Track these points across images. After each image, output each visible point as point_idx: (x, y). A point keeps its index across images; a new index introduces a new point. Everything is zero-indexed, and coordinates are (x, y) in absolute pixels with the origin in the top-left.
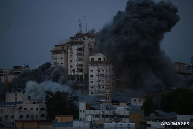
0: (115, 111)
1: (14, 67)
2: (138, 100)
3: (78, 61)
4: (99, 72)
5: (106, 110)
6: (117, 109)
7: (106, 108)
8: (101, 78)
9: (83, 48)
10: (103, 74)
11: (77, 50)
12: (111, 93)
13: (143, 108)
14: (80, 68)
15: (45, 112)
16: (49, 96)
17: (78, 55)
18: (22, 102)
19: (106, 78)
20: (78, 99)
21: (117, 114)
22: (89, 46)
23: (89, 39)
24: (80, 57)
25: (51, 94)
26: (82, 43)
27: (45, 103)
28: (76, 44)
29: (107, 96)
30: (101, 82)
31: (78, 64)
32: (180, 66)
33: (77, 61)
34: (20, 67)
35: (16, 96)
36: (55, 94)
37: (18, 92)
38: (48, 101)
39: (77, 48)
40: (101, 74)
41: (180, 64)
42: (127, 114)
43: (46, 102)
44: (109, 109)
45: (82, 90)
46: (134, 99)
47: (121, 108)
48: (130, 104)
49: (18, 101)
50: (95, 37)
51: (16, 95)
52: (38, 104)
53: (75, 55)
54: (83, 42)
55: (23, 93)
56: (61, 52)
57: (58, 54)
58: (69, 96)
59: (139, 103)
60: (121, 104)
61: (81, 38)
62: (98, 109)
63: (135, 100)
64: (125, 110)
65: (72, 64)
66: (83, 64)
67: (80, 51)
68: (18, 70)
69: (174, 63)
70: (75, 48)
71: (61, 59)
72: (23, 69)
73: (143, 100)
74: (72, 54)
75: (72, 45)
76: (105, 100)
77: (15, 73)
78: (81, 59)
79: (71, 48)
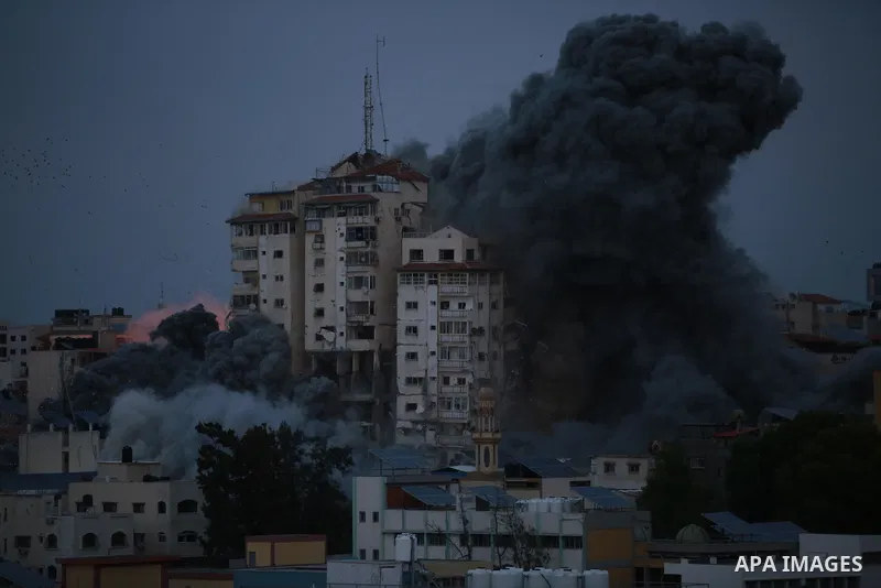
0: (520, 514)
1: (59, 313)
2: (622, 465)
3: (350, 287)
4: (444, 313)
5: (478, 509)
6: (527, 505)
7: (479, 501)
8: (453, 338)
9: (373, 228)
10: (461, 320)
11: (343, 238)
12: (499, 436)
13: (643, 500)
14: (360, 318)
15: (198, 522)
16: (220, 447)
17: (352, 258)
18: (95, 474)
19: (475, 339)
20: (350, 462)
21: (527, 530)
22: (398, 220)
23: (397, 188)
24: (359, 268)
25: (228, 438)
26: (366, 204)
27: (197, 478)
28: (340, 208)
29: (483, 447)
30: (455, 355)
31: (351, 300)
32: (815, 314)
33: (344, 288)
34: (82, 316)
35: (66, 450)
36: (245, 438)
37: (74, 429)
38: (211, 470)
39: (343, 230)
40: (453, 320)
41: (815, 299)
42: (574, 527)
43: (205, 472)
44: (493, 504)
45: (367, 417)
46: (605, 459)
47: (546, 501)
48: (587, 483)
49: (72, 469)
50: (425, 180)
51: (66, 443)
52: (167, 484)
53: (338, 260)
54: (374, 202)
55: (96, 435)
56: (276, 225)
57: (263, 233)
58: (308, 448)
59: (626, 480)
60: (546, 483)
61: (362, 185)
62: (439, 509)
63: (609, 468)
64: (564, 511)
65: (324, 301)
66: (372, 303)
67: (359, 244)
68: (76, 329)
69: (787, 297)
70: (335, 228)
71: (275, 257)
72: (97, 325)
73: (645, 465)
74: (320, 256)
75: (322, 213)
76: (474, 465)
77: (64, 340)
78: (361, 278)
79: (318, 229)
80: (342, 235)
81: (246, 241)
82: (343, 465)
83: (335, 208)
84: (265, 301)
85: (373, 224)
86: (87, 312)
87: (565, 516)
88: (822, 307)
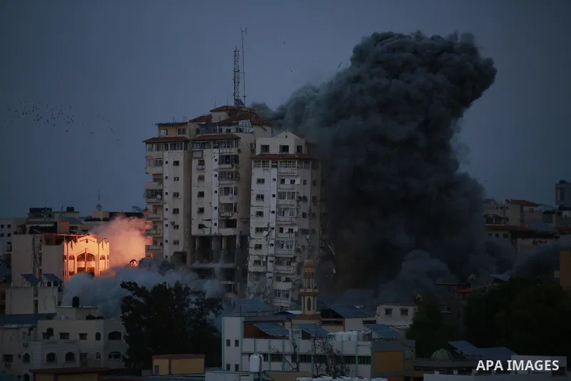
0: (330, 342)
1: (32, 210)
2: (396, 310)
3: (221, 193)
5: (303, 338)
6: (335, 336)
7: (304, 333)
9: (236, 157)
10: (291, 191)
11: (217, 162)
12: (317, 291)
13: (410, 333)
14: (227, 214)
15: (122, 346)
16: (135, 297)
17: (222, 175)
18: (55, 314)
19: (301, 203)
20: (220, 307)
21: (335, 352)
22: (253, 151)
23: (252, 130)
24: (228, 182)
25: (141, 291)
26: (232, 140)
27: (121, 317)
28: (215, 143)
29: (306, 298)
31: (222, 202)
32: (522, 211)
33: (217, 195)
34: (47, 212)
35: (36, 298)
36: (152, 291)
37: (42, 286)
38: (130, 312)
39: (217, 157)
40: (287, 191)
41: (522, 203)
42: (365, 350)
43: (127, 314)
44: (313, 335)
45: (232, 278)
46: (385, 306)
47: (348, 333)
48: (374, 322)
49: (41, 311)
50: (270, 125)
51: (36, 295)
52: (101, 322)
53: (213, 177)
54: (237, 139)
55: (56, 289)
56: (175, 145)
57: (166, 149)
58: (193, 298)
59: (399, 320)
60: (348, 321)
61: (229, 128)
62: (278, 338)
63: (388, 312)
64: (358, 339)
65: (204, 203)
66: (236, 204)
67: (227, 166)
68: (43, 220)
69: (504, 202)
70: (212, 156)
71: (174, 165)
72: (56, 218)
73: (411, 310)
74: (202, 174)
75: (203, 146)
76: (301, 310)
77: (35, 228)
78: (229, 188)
79: (200, 156)
80: (216, 160)
81: (155, 154)
82: (216, 309)
83: (212, 142)
84: (167, 193)
85: (237, 153)
86: (51, 209)
87: (360, 343)
88: (526, 209)
